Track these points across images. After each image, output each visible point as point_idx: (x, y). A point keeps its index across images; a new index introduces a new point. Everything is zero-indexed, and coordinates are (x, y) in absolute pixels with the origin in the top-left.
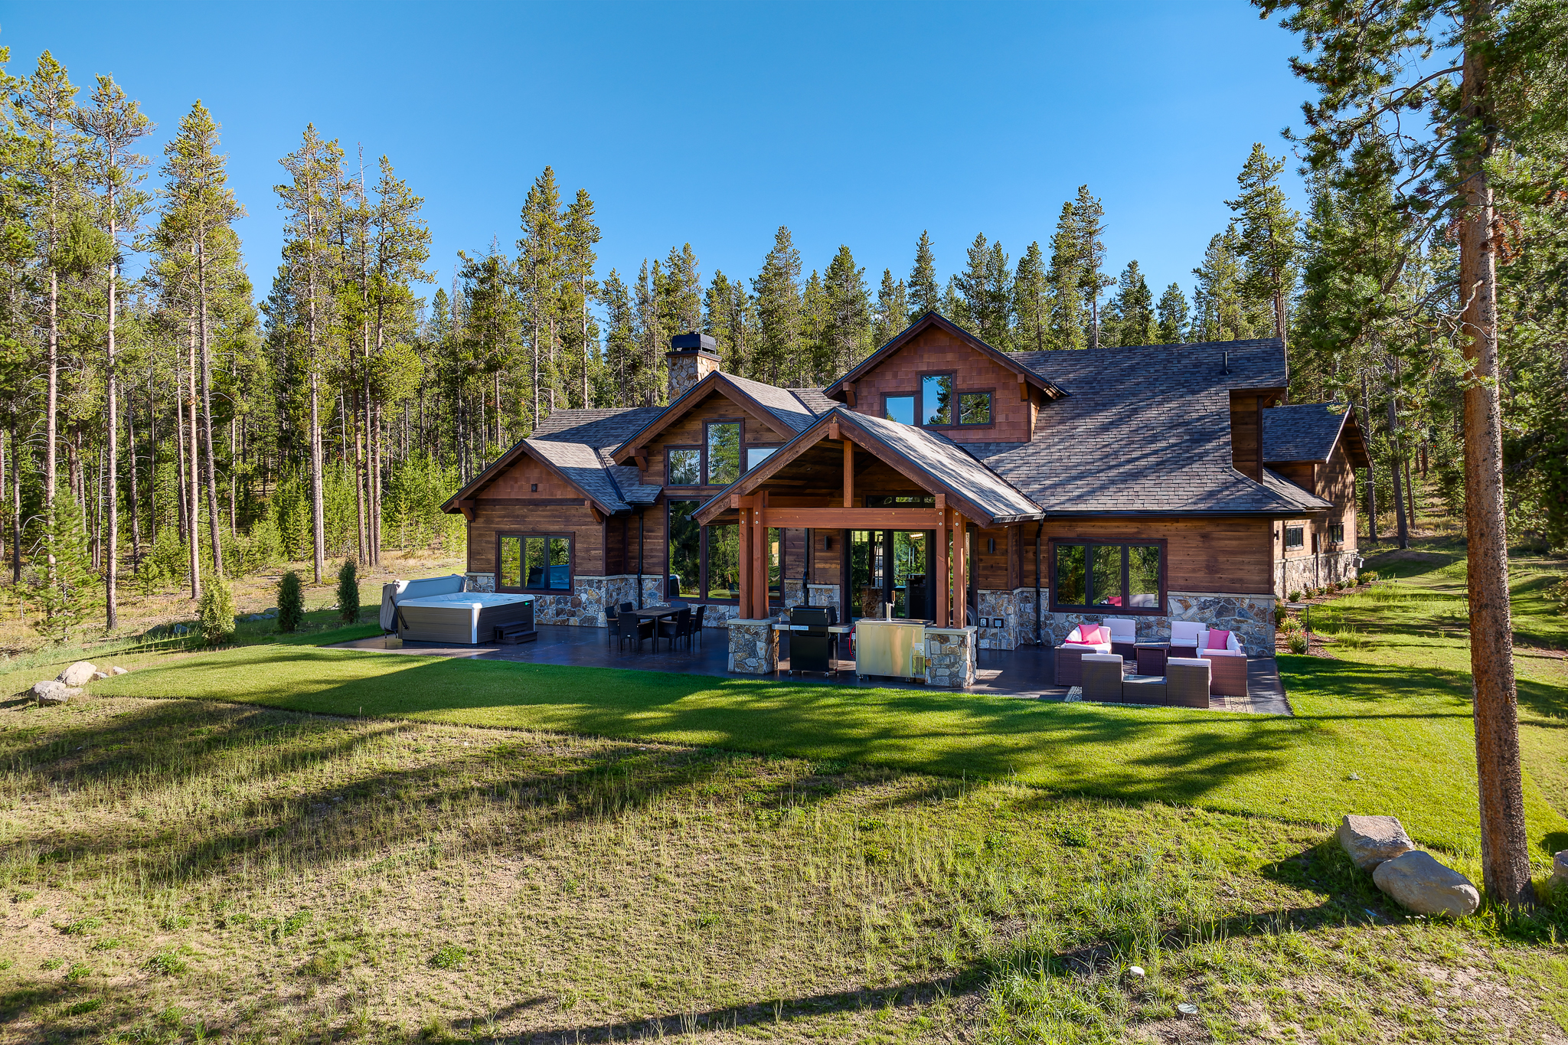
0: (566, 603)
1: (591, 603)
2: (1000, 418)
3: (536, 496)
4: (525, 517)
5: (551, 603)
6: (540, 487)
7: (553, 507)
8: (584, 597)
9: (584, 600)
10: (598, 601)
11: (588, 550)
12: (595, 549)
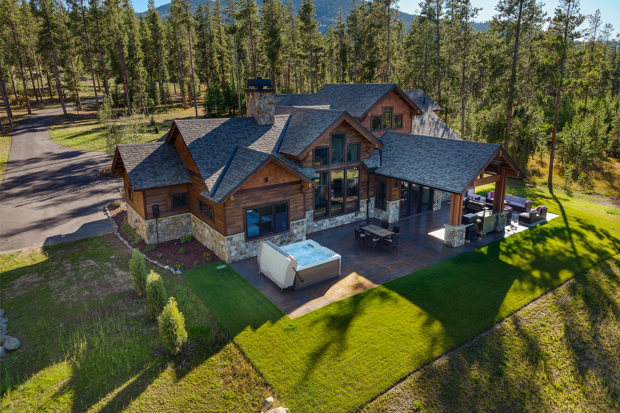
0: (286, 237)
1: (299, 233)
2: (404, 125)
3: (268, 184)
4: (261, 197)
5: (278, 239)
6: (270, 179)
7: (277, 189)
8: (295, 231)
9: (295, 233)
10: (303, 231)
11: (297, 207)
12: (300, 206)
